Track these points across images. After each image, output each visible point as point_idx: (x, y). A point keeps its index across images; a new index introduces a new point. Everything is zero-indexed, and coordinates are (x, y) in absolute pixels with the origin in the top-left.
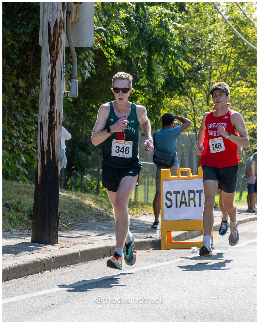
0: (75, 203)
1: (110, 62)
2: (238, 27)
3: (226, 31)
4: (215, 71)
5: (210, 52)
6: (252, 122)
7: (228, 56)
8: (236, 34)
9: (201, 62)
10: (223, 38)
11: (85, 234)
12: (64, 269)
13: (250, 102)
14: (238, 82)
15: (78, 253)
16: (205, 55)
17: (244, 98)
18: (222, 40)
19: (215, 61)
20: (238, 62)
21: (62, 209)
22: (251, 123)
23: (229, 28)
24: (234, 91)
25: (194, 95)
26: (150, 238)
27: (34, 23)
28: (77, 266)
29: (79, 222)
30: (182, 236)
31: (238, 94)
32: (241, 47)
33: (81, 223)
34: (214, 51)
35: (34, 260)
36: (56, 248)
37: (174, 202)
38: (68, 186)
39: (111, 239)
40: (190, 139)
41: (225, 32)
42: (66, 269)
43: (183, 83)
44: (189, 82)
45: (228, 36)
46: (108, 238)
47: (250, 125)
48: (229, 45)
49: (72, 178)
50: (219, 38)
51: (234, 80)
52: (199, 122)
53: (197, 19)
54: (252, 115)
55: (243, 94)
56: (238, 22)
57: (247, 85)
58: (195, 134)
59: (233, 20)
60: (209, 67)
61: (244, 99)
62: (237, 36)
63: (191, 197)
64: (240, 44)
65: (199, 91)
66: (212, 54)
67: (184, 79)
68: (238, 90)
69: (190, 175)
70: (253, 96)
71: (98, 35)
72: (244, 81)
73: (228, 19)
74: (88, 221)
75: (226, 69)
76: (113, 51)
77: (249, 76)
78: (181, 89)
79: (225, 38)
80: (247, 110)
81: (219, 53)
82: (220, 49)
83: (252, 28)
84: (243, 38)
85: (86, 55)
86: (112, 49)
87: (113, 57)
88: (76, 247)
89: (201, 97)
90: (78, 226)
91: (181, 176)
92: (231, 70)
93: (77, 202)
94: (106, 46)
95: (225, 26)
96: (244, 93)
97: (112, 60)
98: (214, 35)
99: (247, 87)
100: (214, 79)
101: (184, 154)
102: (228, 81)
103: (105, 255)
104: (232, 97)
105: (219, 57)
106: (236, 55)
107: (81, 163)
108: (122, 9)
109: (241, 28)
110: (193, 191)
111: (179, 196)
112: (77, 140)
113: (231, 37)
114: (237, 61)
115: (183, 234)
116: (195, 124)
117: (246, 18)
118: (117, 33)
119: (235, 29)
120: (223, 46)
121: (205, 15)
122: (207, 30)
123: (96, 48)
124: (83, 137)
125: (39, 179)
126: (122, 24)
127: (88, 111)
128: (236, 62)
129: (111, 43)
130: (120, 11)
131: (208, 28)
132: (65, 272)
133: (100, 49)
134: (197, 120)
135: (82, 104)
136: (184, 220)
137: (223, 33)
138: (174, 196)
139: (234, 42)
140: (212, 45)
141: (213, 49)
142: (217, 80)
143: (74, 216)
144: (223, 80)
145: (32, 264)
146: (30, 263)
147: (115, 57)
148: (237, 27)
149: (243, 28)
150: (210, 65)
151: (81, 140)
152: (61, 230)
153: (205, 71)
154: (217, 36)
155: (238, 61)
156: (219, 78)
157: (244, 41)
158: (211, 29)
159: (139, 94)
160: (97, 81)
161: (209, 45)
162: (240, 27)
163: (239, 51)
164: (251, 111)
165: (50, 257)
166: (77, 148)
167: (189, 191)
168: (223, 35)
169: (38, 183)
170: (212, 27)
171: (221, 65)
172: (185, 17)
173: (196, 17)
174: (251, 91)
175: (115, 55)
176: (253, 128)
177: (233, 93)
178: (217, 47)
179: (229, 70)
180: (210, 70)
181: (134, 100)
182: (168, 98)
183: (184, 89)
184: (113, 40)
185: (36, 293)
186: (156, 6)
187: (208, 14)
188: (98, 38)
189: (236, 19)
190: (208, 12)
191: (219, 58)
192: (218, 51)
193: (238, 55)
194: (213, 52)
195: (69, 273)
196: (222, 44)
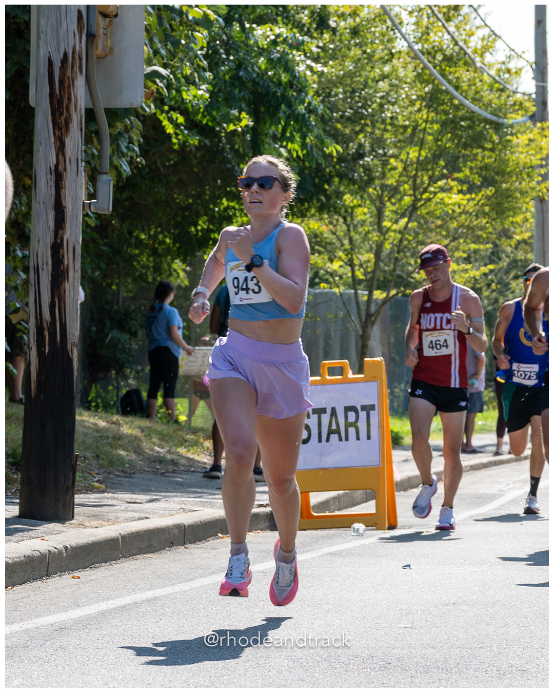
0: (107, 437)
1: (174, 141)
2: (441, 67)
3: (415, 77)
4: (392, 161)
5: (383, 121)
6: (471, 265)
7: (419, 128)
8: (436, 82)
9: (365, 141)
10: (409, 91)
11: (129, 501)
12: (89, 573)
13: (466, 224)
14: (440, 183)
15: (118, 539)
16: (374, 126)
17: (455, 215)
18: (407, 96)
19: (393, 139)
20: (441, 140)
21: (79, 449)
22: (469, 266)
23: (422, 69)
24: (434, 200)
25: (350, 210)
26: (265, 507)
27: (16, 60)
28: (115, 566)
29: (116, 476)
30: (331, 503)
31: (443, 206)
32: (448, 108)
33: (119, 479)
34: (392, 118)
35: (26, 555)
36: (71, 529)
37: (315, 432)
38: (90, 402)
39: (184, 510)
40: (344, 303)
41: (413, 79)
42: (94, 571)
43: (326, 187)
44: (340, 183)
45: (419, 86)
46: (179, 507)
47: (466, 271)
48: (421, 105)
49: (98, 387)
50: (402, 91)
51: (434, 179)
52: (361, 265)
53: (356, 52)
54: (472, 249)
55: (452, 207)
56: (439, 57)
57: (460, 188)
58: (353, 291)
59: (429, 53)
60: (381, 151)
61: (455, 218)
62: (437, 86)
63: (350, 421)
64: (443, 103)
65: (360, 202)
66: (386, 124)
67: (328, 176)
68: (442, 199)
69: (347, 373)
70: (473, 211)
71: (150, 84)
72: (453, 180)
73: (421, 52)
74: (134, 473)
75: (416, 154)
76: (181, 120)
77: (464, 169)
78: (323, 198)
79: (413, 92)
80: (461, 241)
81: (401, 123)
82: (403, 115)
83: (470, 68)
84: (451, 89)
85: (126, 127)
86: (178, 115)
87: (181, 130)
88: (112, 527)
89: (365, 214)
90: (114, 483)
91: (328, 378)
92: (426, 157)
93: (111, 435)
94: (166, 108)
95: (413, 65)
96: (454, 204)
97: (180, 137)
98: (391, 85)
99: (460, 192)
100: (392, 176)
101: (330, 335)
102: (422, 179)
103: (173, 543)
104: (428, 213)
105: (401, 130)
106: (436, 127)
107: (118, 354)
108: (201, 29)
109: (447, 68)
110: (353, 409)
111: (325, 418)
112: (107, 307)
113: (427, 89)
114: (440, 137)
115: (334, 498)
116: (353, 272)
117: (457, 48)
118: (190, 81)
119: (435, 71)
120: (410, 109)
121: (372, 43)
122: (376, 75)
123: (145, 111)
124: (121, 300)
125: (33, 386)
126: (201, 61)
127: (129, 245)
128: (437, 140)
129: (176, 101)
130: (197, 34)
131: (378, 70)
132: (91, 578)
133: (155, 114)
134: (356, 262)
135: (117, 232)
136: (336, 469)
137: (409, 80)
138: (315, 418)
139: (433, 100)
140: (386, 107)
141: (389, 115)
142: (397, 178)
143: (105, 463)
144: (411, 177)
145: (21, 561)
146: (18, 560)
147: (186, 132)
148: (438, 68)
149: (452, 70)
150: (384, 148)
151: (115, 307)
152: (80, 492)
153: (372, 160)
154: (397, 86)
155: (442, 137)
156: (401, 175)
157: (453, 98)
158: (386, 73)
159: (235, 209)
160: (147, 182)
161: (381, 106)
162: (444, 67)
163: (443, 118)
164: (469, 241)
165: (60, 547)
166: (108, 323)
167: (345, 407)
168: (409, 83)
169: (31, 394)
170: (387, 69)
171: (406, 147)
172: (330, 49)
173: (353, 48)
174: (468, 200)
175: (186, 128)
176: (474, 277)
177: (432, 205)
178: (398, 110)
179: (421, 158)
180: (384, 158)
181: (225, 222)
182: (295, 217)
183: (328, 198)
184: (181, 96)
185: (33, 621)
186: (270, 25)
187: (377, 41)
188: (151, 91)
189: (436, 52)
190: (378, 37)
191: (402, 134)
192: (400, 117)
193: (442, 126)
194: (388, 121)
195: (99, 581)
196: (408, 103)
